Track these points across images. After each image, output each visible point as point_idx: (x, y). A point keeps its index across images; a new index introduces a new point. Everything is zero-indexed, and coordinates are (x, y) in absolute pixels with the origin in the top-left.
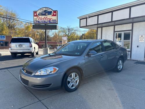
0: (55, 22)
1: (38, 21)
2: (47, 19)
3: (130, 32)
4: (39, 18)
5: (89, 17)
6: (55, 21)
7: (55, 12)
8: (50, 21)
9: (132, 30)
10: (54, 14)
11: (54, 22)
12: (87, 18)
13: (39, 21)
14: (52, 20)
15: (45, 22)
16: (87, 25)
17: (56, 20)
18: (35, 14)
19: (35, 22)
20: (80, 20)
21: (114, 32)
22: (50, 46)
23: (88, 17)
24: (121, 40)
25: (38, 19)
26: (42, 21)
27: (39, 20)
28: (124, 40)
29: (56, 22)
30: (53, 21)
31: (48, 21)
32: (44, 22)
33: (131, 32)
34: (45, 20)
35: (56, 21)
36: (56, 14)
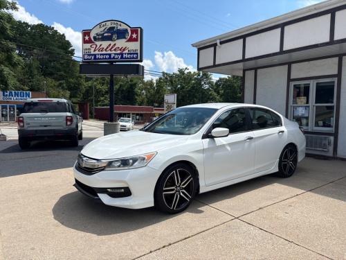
0: (135, 56)
1: (93, 55)
2: (115, 50)
3: (334, 82)
4: (95, 46)
5: (221, 43)
6: (134, 54)
7: (134, 30)
8: (122, 54)
9: (339, 75)
10: (131, 36)
11: (133, 58)
12: (215, 45)
13: (95, 55)
14: (126, 51)
15: (110, 58)
16: (217, 63)
17: (139, 52)
18: (87, 38)
19: (86, 57)
20: (199, 50)
21: (289, 80)
22: (138, 117)
23: (218, 42)
24: (307, 102)
25: (93, 49)
26: (103, 55)
27: (97, 52)
28: (316, 103)
29: (137, 58)
30: (131, 54)
31: (118, 54)
32: (107, 57)
33: (336, 80)
34: (109, 52)
35: (137, 54)
36: (137, 36)
